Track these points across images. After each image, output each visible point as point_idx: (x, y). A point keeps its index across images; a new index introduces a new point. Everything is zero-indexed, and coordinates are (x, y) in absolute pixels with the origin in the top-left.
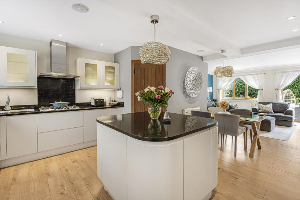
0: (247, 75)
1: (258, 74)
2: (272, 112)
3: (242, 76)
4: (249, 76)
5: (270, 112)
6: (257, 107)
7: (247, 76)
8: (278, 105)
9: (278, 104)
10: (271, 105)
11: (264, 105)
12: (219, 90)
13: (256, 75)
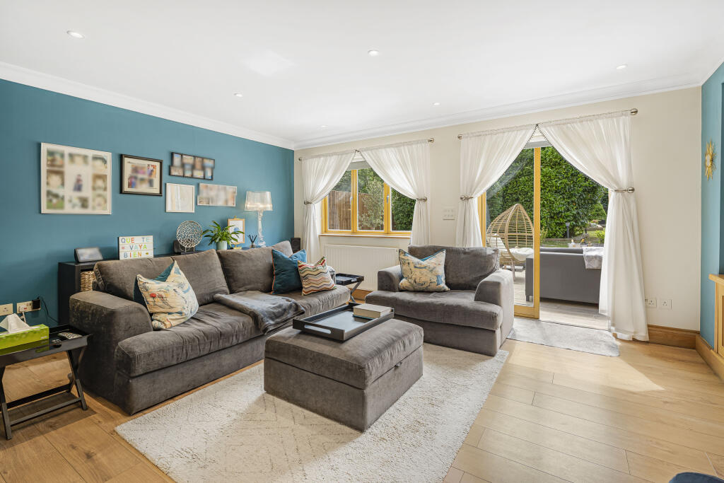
0: (380, 148)
1: (410, 144)
2: (443, 285)
3: (370, 152)
4: (388, 149)
5: (433, 286)
6: (395, 269)
7: (383, 150)
8: (463, 256)
9: (465, 253)
10: (441, 257)
11: (416, 260)
12: (308, 203)
13: (406, 147)
